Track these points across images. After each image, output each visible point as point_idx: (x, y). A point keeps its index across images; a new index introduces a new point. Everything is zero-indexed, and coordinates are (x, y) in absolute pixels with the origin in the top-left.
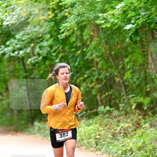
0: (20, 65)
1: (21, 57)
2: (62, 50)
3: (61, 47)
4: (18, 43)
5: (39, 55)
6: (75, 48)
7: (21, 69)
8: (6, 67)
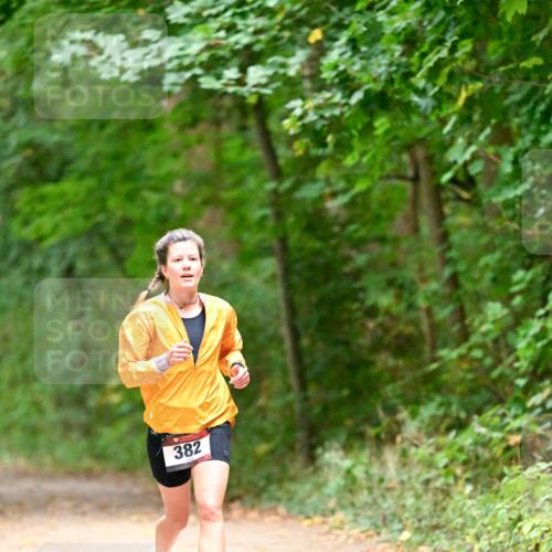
0: (245, 145)
1: (252, 100)
2: (470, 65)
3: (467, 46)
4: (240, 23)
5: (346, 83)
6: (539, 53)
7: (255, 167)
8: (176, 155)
